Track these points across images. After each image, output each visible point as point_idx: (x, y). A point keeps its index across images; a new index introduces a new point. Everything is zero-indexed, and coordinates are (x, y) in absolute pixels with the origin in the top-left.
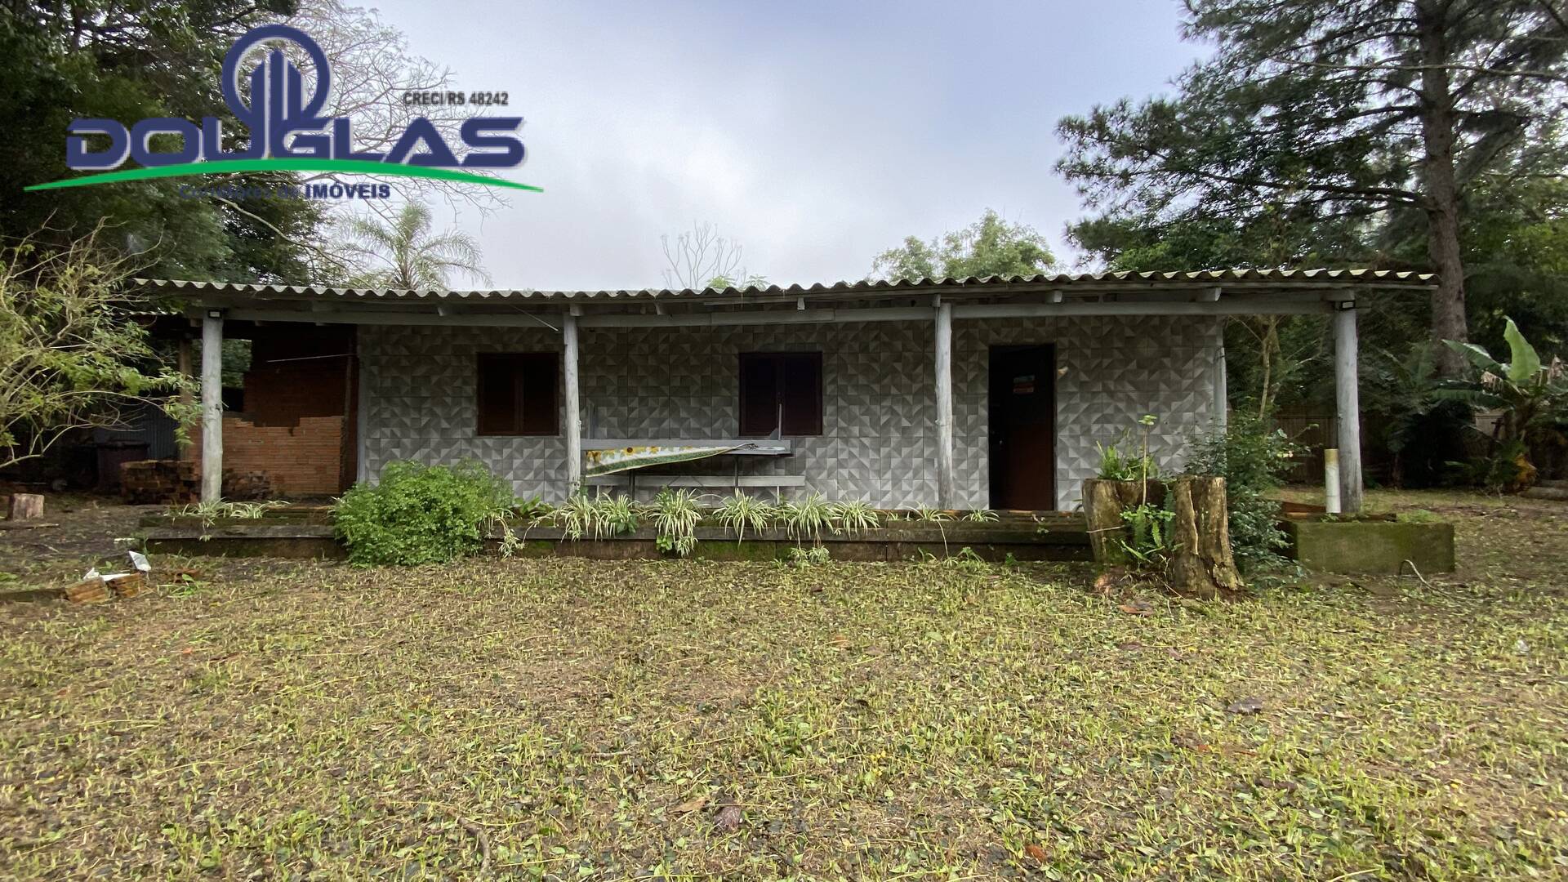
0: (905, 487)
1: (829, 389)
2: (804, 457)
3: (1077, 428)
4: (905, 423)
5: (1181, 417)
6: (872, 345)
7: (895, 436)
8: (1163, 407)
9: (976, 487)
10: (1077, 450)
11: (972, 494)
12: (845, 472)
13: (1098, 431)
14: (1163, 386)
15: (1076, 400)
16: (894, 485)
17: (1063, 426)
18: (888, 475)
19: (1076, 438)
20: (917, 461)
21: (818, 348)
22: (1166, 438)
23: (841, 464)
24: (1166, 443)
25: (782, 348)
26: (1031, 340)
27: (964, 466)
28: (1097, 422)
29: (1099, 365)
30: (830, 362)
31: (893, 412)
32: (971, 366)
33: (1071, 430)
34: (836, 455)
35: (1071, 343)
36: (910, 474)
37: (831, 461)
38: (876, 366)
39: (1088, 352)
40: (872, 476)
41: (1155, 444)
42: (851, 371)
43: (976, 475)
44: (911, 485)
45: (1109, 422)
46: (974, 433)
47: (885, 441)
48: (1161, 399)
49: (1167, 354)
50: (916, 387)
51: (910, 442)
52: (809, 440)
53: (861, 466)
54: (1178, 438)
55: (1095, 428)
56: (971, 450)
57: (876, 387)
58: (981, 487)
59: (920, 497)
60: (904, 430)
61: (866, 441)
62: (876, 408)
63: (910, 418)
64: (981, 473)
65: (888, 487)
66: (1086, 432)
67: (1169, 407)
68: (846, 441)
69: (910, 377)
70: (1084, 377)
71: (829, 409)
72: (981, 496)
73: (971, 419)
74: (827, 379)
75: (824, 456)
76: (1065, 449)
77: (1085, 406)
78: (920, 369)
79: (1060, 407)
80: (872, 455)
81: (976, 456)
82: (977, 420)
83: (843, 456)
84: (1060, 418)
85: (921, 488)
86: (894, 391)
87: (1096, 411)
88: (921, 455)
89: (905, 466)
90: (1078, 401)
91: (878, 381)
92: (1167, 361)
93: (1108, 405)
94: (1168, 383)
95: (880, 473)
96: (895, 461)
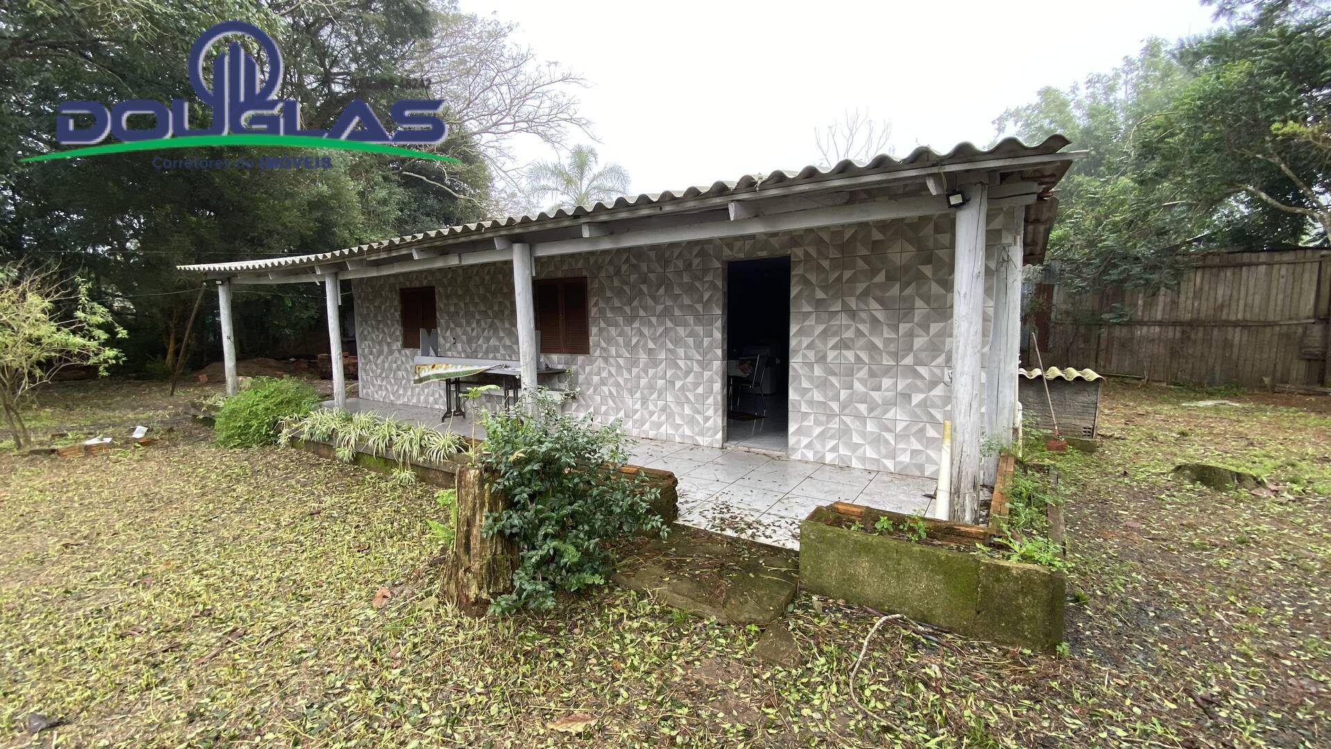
0: (651, 407)
1: (593, 312)
2: (577, 373)
3: (811, 355)
4: (651, 345)
5: (944, 343)
6: (624, 268)
7: (643, 357)
8: (918, 331)
9: (710, 412)
10: (811, 379)
11: (707, 419)
12: (605, 389)
13: (836, 358)
14: (919, 303)
15: (811, 321)
16: (643, 404)
17: (797, 351)
18: (638, 395)
19: (811, 366)
20: (660, 383)
21: (585, 273)
22: (921, 369)
23: (603, 382)
24: (919, 376)
25: (560, 275)
26: (763, 254)
27: (700, 390)
28: (834, 348)
29: (839, 278)
30: (593, 286)
31: (641, 334)
32: (706, 286)
33: (804, 356)
34: (599, 374)
35: (807, 254)
36: (655, 396)
37: (596, 379)
38: (626, 288)
39: (826, 264)
40: (626, 395)
41: (905, 377)
42: (609, 294)
43: (711, 400)
44: (656, 406)
45: (848, 348)
46: (709, 356)
47: (634, 362)
48: (916, 320)
49: (928, 261)
50: (660, 308)
51: (655, 363)
52: (581, 358)
53: (618, 385)
54: (936, 370)
55: (831, 355)
56: (707, 374)
57: (627, 309)
58: (716, 411)
59: (663, 418)
60: (650, 352)
61: (621, 361)
62: (628, 329)
63: (655, 340)
64: (715, 398)
65: (638, 406)
66: (822, 359)
67: (927, 330)
68: (606, 360)
69: (654, 298)
70: (820, 294)
71: (594, 330)
72: (715, 420)
73: (706, 341)
74: (592, 301)
75: (591, 373)
76: (798, 376)
77: (820, 328)
78: (662, 291)
79: (793, 329)
80: (626, 375)
81: (711, 381)
82: (711, 343)
83: (605, 374)
84: (793, 343)
85: (664, 409)
86: (642, 313)
87: (835, 334)
88: (664, 377)
89: (651, 387)
90: (813, 323)
91: (630, 303)
92: (927, 270)
93: (848, 327)
94: (927, 299)
95: (632, 394)
96: (643, 382)
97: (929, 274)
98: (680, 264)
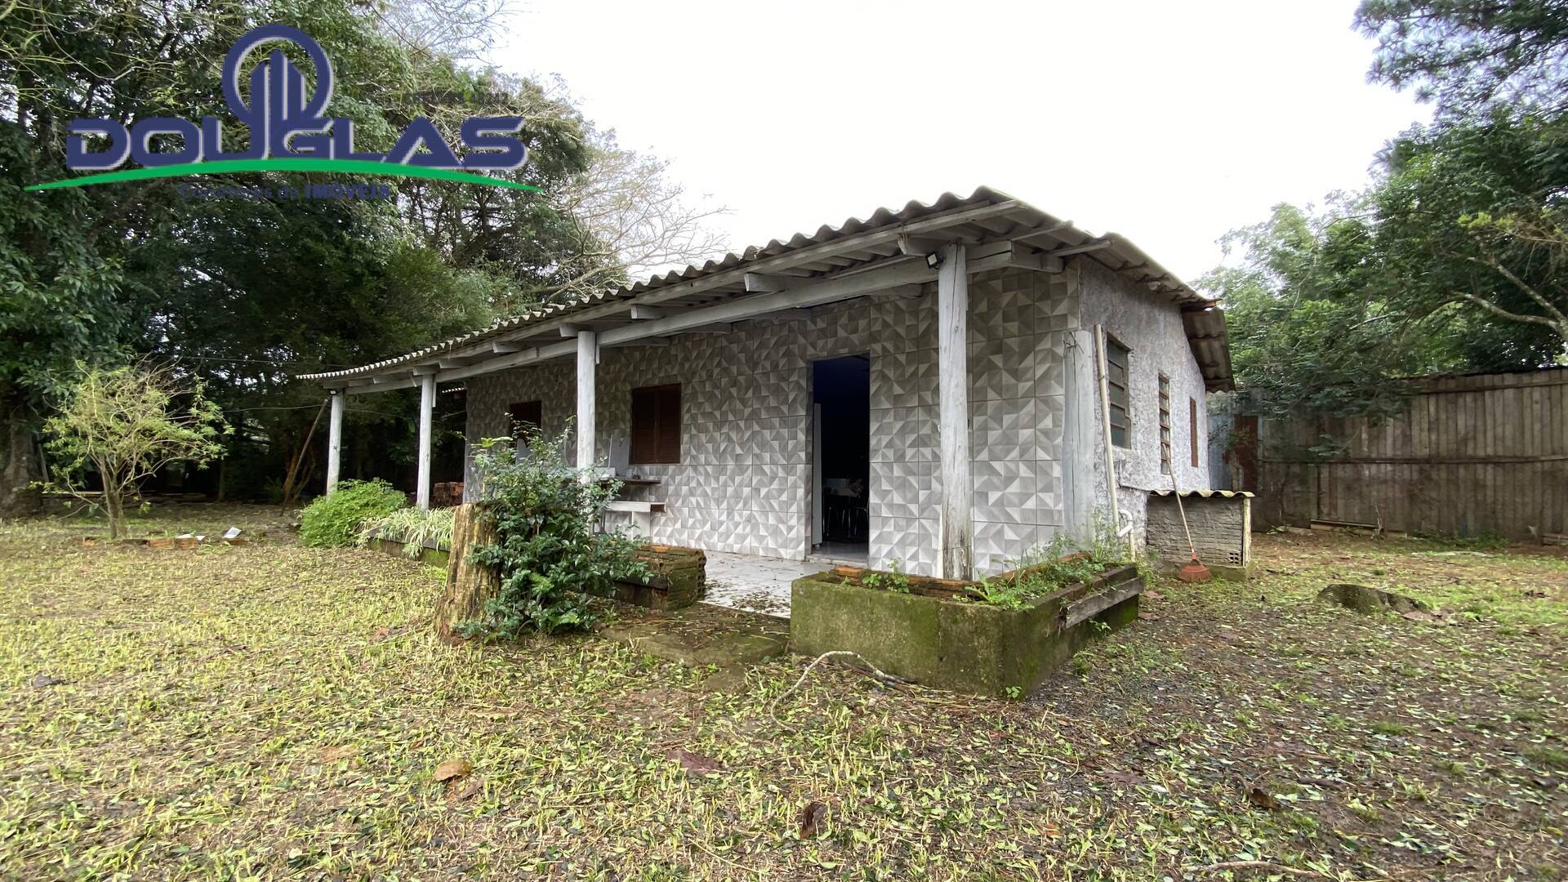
0: (737, 518)
1: (686, 418)
2: (667, 484)
3: (890, 454)
4: (739, 451)
5: (1017, 435)
6: (716, 371)
7: (731, 464)
8: (992, 424)
9: (794, 521)
10: (890, 480)
11: (790, 529)
12: (693, 500)
13: (913, 457)
14: (991, 394)
15: (889, 419)
16: (729, 514)
17: (876, 451)
18: (724, 505)
19: (890, 465)
20: (746, 491)
21: (680, 379)
22: (997, 465)
23: (692, 493)
24: (994, 472)
25: (656, 382)
26: (844, 352)
27: (784, 497)
28: (912, 445)
29: (915, 373)
30: (687, 392)
31: (730, 439)
32: (791, 386)
33: (884, 456)
34: (687, 484)
35: (884, 349)
36: (740, 505)
37: (685, 489)
38: (717, 392)
39: (902, 358)
40: (713, 505)
41: (981, 474)
42: (701, 400)
43: (794, 508)
44: (741, 516)
45: (925, 445)
46: (793, 460)
47: (721, 469)
48: (989, 411)
49: (998, 350)
50: (747, 411)
51: (741, 470)
52: (671, 468)
53: (705, 494)
54: (1012, 466)
55: (910, 453)
56: (791, 479)
57: (717, 414)
58: (799, 519)
59: (748, 529)
60: (738, 457)
61: (709, 469)
62: (717, 435)
63: (742, 445)
64: (798, 506)
65: (724, 517)
66: (900, 458)
67: (1000, 421)
68: (695, 468)
69: (743, 402)
70: (897, 390)
71: (685, 438)
72: (798, 531)
73: (791, 443)
74: (685, 407)
75: (680, 484)
76: (878, 478)
77: (899, 425)
78: (750, 394)
79: (873, 427)
80: (714, 485)
81: (795, 486)
82: (795, 447)
83: (694, 484)
84: (873, 442)
85: (748, 520)
86: (731, 417)
87: (912, 431)
88: (749, 485)
89: (737, 496)
90: (892, 420)
91: (720, 408)
92: (998, 360)
93: (925, 423)
94: (999, 390)
95: (718, 502)
96: (730, 490)
97: (1000, 365)
98: (768, 365)
